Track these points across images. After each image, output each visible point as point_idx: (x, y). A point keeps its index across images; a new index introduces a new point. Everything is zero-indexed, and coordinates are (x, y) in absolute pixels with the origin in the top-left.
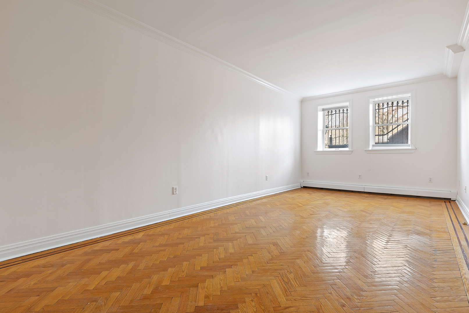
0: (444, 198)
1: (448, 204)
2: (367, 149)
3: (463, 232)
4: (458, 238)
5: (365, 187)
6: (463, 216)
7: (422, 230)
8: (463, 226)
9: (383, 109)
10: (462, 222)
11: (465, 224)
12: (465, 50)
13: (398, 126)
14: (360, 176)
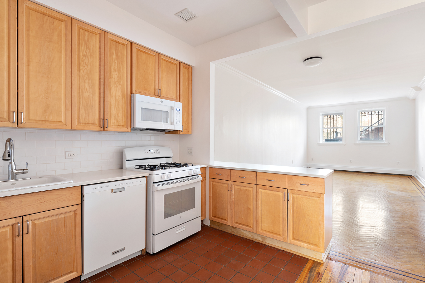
0: (407, 175)
1: (411, 178)
2: (356, 143)
3: (423, 190)
4: (421, 193)
5: (355, 168)
6: (421, 184)
7: (402, 190)
8: (422, 188)
9: (365, 116)
10: (421, 187)
11: (423, 187)
12: (422, 90)
13: (368, 128)
14: (351, 160)
